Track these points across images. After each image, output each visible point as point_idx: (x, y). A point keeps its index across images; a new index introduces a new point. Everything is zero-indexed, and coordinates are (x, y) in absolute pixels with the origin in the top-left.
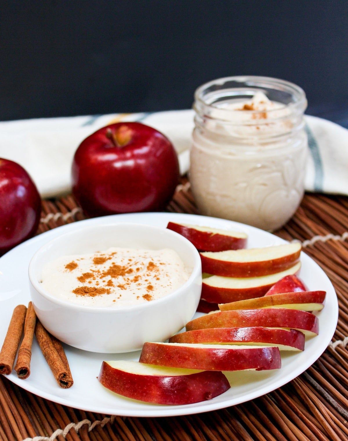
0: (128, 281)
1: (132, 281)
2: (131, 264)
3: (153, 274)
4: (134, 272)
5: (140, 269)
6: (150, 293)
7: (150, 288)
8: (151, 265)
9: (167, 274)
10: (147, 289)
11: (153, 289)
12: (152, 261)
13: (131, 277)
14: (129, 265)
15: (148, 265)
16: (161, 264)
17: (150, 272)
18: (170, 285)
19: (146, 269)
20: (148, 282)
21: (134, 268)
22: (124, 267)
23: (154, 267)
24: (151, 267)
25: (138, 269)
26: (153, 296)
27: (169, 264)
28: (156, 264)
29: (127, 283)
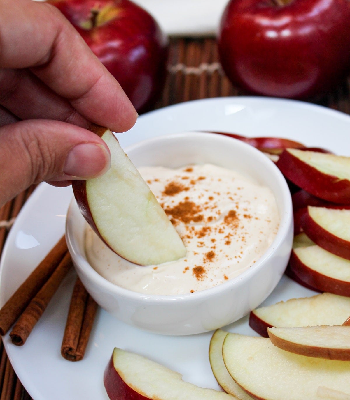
0: (191, 232)
1: (196, 234)
2: (209, 205)
3: (228, 230)
4: (204, 221)
5: (213, 219)
6: (206, 266)
7: (210, 256)
8: (232, 214)
9: (246, 236)
10: (205, 258)
11: (213, 259)
12: (235, 209)
13: (199, 227)
14: (206, 206)
15: (227, 214)
16: (245, 216)
17: (226, 227)
18: (239, 256)
19: (222, 221)
20: (212, 245)
21: (206, 214)
22: (198, 207)
23: (233, 220)
24: (230, 219)
25: (210, 219)
26: (207, 272)
27: (257, 218)
28: (239, 215)
29: (189, 235)
